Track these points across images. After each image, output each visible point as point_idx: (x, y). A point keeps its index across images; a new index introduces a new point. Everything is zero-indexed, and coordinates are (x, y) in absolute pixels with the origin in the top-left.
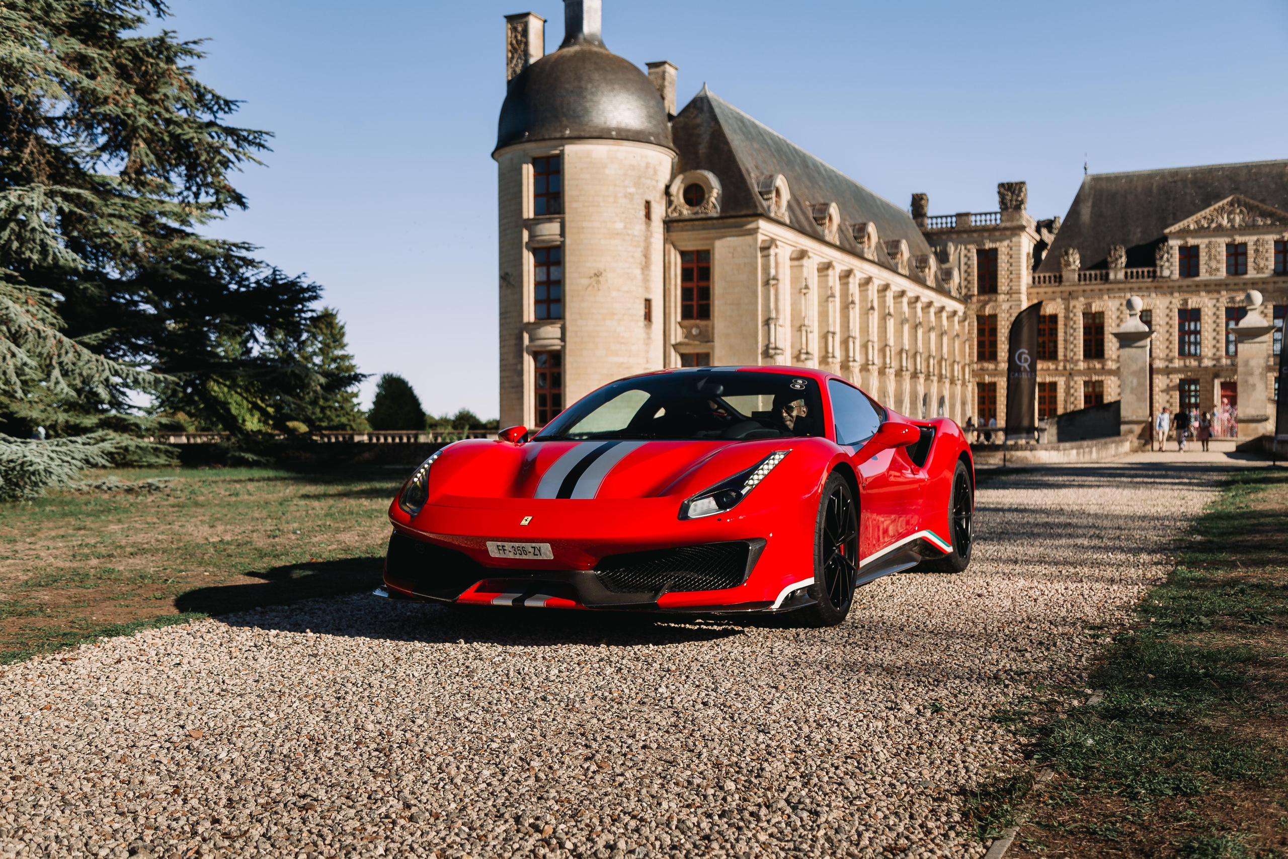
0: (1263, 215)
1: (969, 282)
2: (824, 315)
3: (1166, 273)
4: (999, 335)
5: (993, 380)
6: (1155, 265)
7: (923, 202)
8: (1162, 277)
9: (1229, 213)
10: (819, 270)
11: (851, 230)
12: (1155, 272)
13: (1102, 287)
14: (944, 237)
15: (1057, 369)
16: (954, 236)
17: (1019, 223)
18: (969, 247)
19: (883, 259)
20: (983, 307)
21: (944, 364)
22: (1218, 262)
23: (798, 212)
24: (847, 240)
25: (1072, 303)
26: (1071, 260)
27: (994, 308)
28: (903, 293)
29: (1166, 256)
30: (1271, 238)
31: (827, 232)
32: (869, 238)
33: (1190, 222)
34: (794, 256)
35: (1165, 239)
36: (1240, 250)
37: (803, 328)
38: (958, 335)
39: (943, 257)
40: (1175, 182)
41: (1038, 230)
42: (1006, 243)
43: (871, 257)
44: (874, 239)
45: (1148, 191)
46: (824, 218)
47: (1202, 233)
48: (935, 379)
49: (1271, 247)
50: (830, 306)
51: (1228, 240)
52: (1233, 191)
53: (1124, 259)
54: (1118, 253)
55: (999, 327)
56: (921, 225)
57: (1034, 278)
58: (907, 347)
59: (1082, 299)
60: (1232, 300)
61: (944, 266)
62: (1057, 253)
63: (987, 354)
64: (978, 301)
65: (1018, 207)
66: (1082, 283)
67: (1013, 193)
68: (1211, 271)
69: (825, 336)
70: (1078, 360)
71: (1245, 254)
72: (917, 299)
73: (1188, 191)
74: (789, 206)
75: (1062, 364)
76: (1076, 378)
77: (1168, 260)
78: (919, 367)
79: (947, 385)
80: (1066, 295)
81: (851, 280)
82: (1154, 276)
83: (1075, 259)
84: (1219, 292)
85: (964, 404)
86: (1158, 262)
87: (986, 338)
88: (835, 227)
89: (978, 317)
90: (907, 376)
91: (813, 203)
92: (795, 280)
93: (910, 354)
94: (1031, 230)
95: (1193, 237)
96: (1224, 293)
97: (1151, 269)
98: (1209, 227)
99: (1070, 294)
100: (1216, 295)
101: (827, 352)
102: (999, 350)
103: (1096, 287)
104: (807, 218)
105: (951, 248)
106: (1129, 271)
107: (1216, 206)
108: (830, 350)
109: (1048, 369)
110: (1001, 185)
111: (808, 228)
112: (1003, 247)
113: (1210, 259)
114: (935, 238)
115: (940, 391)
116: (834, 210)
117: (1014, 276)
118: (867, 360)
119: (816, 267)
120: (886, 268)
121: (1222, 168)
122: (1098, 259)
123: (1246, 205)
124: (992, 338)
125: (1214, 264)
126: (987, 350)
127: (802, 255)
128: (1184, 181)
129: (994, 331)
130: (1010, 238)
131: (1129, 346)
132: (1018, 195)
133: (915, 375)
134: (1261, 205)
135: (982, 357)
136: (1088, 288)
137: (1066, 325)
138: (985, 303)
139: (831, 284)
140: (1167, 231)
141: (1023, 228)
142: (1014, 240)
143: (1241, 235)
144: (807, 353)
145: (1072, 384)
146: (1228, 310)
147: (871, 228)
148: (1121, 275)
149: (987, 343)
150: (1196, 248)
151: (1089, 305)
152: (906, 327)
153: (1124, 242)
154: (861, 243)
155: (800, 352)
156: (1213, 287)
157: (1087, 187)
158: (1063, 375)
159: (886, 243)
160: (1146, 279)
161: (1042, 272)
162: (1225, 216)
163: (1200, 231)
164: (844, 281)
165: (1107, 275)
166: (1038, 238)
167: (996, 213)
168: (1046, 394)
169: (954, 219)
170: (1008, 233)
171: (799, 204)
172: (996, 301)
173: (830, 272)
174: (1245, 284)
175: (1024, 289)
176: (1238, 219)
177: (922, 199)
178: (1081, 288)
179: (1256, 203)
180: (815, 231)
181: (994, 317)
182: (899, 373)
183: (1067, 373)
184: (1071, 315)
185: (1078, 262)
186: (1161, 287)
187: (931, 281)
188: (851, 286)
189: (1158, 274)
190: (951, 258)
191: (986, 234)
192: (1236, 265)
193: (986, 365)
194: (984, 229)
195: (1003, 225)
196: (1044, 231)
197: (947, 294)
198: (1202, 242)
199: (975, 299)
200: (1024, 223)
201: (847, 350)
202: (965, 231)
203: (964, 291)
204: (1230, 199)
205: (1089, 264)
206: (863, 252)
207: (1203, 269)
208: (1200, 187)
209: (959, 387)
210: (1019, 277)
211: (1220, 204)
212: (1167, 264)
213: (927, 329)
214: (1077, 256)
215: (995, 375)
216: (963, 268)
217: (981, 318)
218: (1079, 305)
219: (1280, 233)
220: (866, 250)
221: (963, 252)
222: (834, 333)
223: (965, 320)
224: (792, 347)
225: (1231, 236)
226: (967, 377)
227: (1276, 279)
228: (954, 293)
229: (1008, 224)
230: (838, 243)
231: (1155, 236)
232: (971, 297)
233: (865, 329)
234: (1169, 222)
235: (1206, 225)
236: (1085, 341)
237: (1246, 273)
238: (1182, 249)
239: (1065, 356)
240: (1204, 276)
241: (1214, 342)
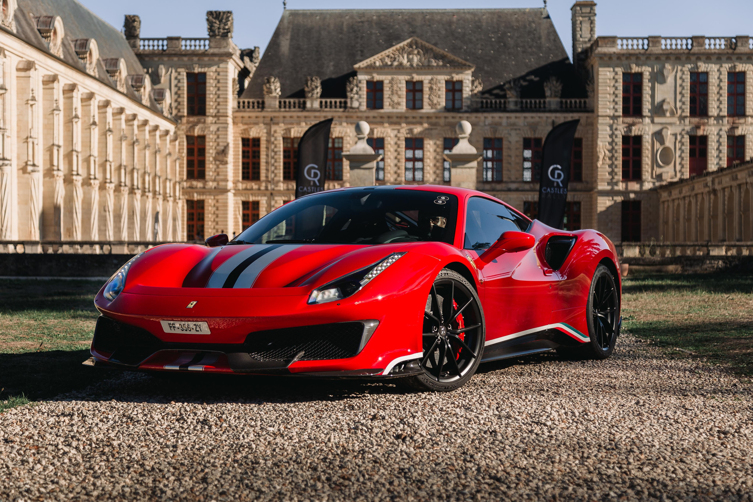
0: (437, 57)
1: (179, 104)
2: (49, 128)
3: (356, 104)
4: (207, 155)
5: (202, 197)
6: (345, 97)
7: (136, 24)
8: (352, 108)
9: (409, 54)
10: (45, 83)
11: (72, 45)
12: (346, 103)
13: (300, 114)
14: (156, 59)
15: (259, 189)
16: (165, 59)
17: (226, 50)
18: (179, 70)
19: (103, 76)
20: (193, 127)
21: (157, 181)
22: (400, 97)
23: (24, 23)
24: (70, 54)
25: (274, 128)
26: (273, 87)
27: (203, 129)
28: (121, 111)
29: (355, 89)
30: (442, 78)
31: (51, 44)
32: (91, 54)
33: (376, 60)
34: (21, 66)
35: (354, 74)
36: (417, 87)
37: (30, 140)
38: (170, 154)
39: (155, 79)
40: (362, 22)
41: (242, 58)
42: (214, 68)
43: (92, 74)
44: (96, 55)
45: (339, 29)
46: (49, 31)
47: (386, 70)
48: (150, 195)
49: (443, 86)
50: (56, 118)
51: (407, 78)
52: (412, 33)
53: (319, 90)
54: (314, 84)
55: (207, 147)
56: (134, 46)
57: (239, 103)
58: (124, 163)
59: (282, 125)
60: (411, 131)
61: (157, 87)
62: (259, 81)
63: (196, 173)
64: (188, 122)
65: (225, 35)
66: (283, 109)
67: (220, 21)
68: (394, 105)
69: (50, 149)
70: (279, 182)
71: (421, 91)
72: (135, 116)
73: (374, 31)
74: (15, 16)
75: (264, 184)
76: (276, 198)
77: (357, 93)
78: (135, 183)
79: (161, 201)
80: (268, 120)
81: (75, 94)
82: (345, 107)
83: (276, 87)
84: (399, 124)
85: (175, 219)
86: (349, 94)
87: (196, 158)
88: (59, 41)
89: (187, 137)
90: (125, 191)
91: (38, 15)
92: (21, 91)
93: (129, 169)
94: (236, 57)
95: (379, 74)
96: (404, 125)
97: (343, 100)
98: (392, 65)
99: (271, 120)
100: (398, 127)
101: (52, 165)
102: (207, 170)
103: (295, 114)
104: (32, 30)
105: (162, 70)
106: (324, 100)
107: (398, 46)
108: (55, 163)
109: (252, 189)
110: (210, 13)
111: (33, 40)
112: (211, 72)
113: (392, 94)
114: (147, 59)
115: (154, 208)
116: (58, 24)
117: (221, 101)
118: (89, 174)
119: (41, 79)
120: (106, 85)
121: (401, 13)
122: (297, 89)
123: (423, 47)
124: (201, 158)
125: (395, 99)
126: (196, 169)
127: (29, 66)
128: (370, 22)
129: (202, 151)
130: (217, 64)
131: (359, 168)
132: (226, 24)
133: (132, 191)
134: (434, 48)
135: (191, 175)
136: (288, 114)
137: (267, 148)
138: (195, 124)
139: (55, 97)
140: (356, 66)
141: (229, 55)
142: (221, 65)
143: (418, 74)
144: (34, 165)
145: (273, 203)
146: (407, 140)
147: (93, 45)
148: (316, 105)
149: (196, 162)
150: (381, 83)
151: (288, 130)
152: (124, 144)
153: (319, 74)
154: (83, 58)
155: (27, 164)
156: (395, 120)
157: (286, 21)
158: (265, 195)
159: (105, 60)
160: (338, 109)
161: (246, 98)
162: (405, 56)
163: (384, 68)
164: (69, 95)
165: (305, 103)
166: (242, 66)
167: (205, 39)
168: (249, 212)
169: (165, 43)
170: (216, 59)
171: (24, 15)
172: (204, 122)
173: (55, 85)
174: (421, 117)
175: (230, 112)
176: (416, 59)
177: (134, 21)
178: (282, 114)
179: (431, 46)
180: (40, 43)
181: (202, 138)
182: (118, 189)
183: (268, 193)
184: (273, 139)
185: (278, 90)
186: (351, 117)
187: (146, 101)
188: (74, 100)
189: (349, 105)
190: (163, 80)
191: (195, 59)
192: (414, 100)
193: (195, 183)
194: (194, 54)
195: (212, 51)
196: (247, 59)
197: (159, 113)
198: (386, 79)
199: (184, 120)
200: (231, 51)
201: (70, 163)
202: (175, 55)
203: (174, 112)
204: (409, 41)
205: (289, 94)
206: (85, 67)
207: (386, 102)
208: (383, 29)
209: (171, 203)
210: (226, 100)
211: (401, 44)
212: (356, 96)
213: (142, 146)
214: (278, 85)
215: (203, 193)
216: (174, 89)
217: (190, 139)
218: (279, 130)
219: (450, 74)
220: (88, 66)
221: (174, 75)
222: (59, 146)
223: (175, 139)
224: (18, 158)
225: (410, 74)
226: (177, 194)
227: (447, 114)
228: (166, 114)
229: (216, 51)
230: (62, 57)
231: (346, 71)
232: (181, 117)
233: (87, 143)
234: (358, 58)
235: (389, 63)
236: (285, 163)
237: (422, 108)
238: (368, 83)
239: (267, 177)
240: (387, 108)
241: (395, 169)
